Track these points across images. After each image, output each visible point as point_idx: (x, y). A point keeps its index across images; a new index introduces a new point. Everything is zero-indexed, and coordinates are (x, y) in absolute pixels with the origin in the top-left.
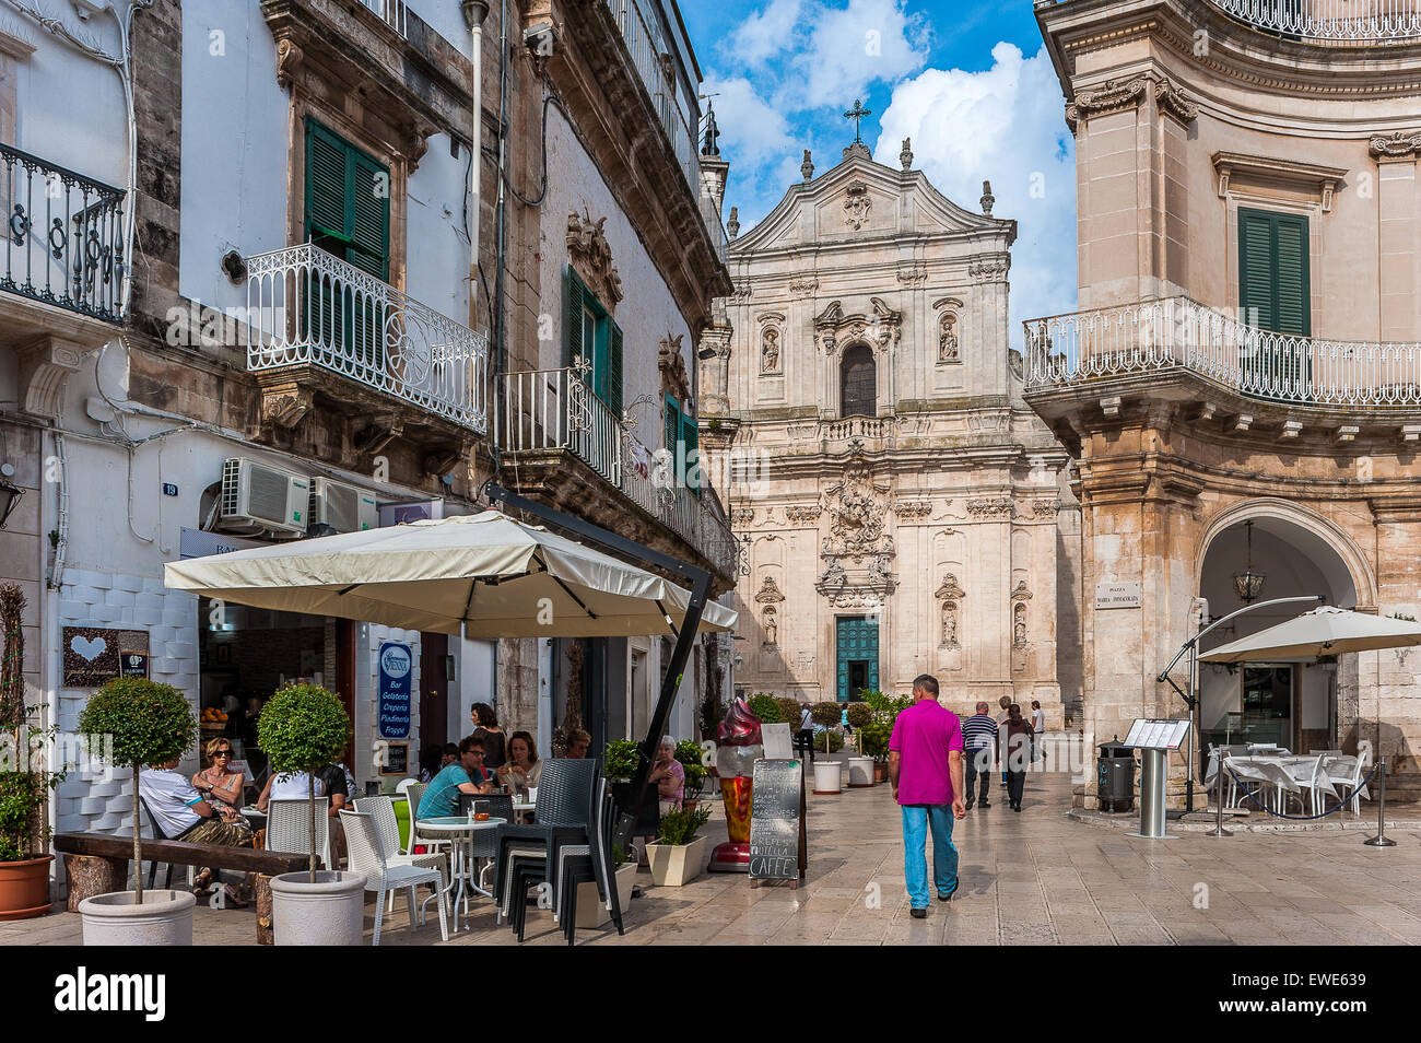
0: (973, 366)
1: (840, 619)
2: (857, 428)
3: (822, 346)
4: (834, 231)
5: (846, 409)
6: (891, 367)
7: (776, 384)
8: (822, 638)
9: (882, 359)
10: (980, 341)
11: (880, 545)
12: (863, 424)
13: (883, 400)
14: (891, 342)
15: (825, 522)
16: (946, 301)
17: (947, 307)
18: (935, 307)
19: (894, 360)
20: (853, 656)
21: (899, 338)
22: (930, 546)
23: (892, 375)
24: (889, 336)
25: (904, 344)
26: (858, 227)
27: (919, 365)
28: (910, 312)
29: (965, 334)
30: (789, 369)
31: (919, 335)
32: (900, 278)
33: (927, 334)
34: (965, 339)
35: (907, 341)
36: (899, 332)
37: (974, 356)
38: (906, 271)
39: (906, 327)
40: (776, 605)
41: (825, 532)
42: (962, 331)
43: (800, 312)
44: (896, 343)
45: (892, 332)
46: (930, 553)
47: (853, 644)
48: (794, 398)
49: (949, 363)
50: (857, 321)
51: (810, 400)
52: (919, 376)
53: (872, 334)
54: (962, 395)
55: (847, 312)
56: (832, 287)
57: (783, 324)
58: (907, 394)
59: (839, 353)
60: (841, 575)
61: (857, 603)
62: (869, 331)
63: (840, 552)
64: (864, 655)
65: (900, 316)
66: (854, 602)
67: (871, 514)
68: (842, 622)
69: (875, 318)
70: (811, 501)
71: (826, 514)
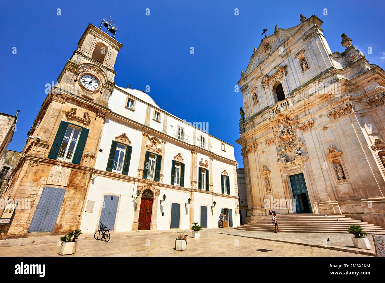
0: (315, 66)
3: (266, 89)
4: (264, 60)
6: (286, 83)
7: (258, 106)
9: (283, 82)
10: (314, 57)
12: (281, 104)
13: (287, 93)
14: (284, 76)
15: (277, 142)
16: (298, 54)
17: (300, 55)
18: (296, 58)
19: (287, 80)
20: (299, 192)
21: (287, 73)
22: (318, 137)
23: (287, 85)
25: (289, 74)
26: (269, 54)
27: (296, 77)
28: (288, 64)
29: (309, 59)
30: (260, 100)
31: (293, 69)
32: (282, 57)
33: (296, 67)
34: (309, 60)
35: (290, 72)
36: (286, 71)
37: (314, 63)
38: (283, 55)
39: (288, 69)
40: (268, 176)
41: (278, 144)
42: (307, 58)
43: (260, 84)
44: (286, 75)
45: (284, 73)
46: (319, 140)
47: (298, 186)
48: (262, 107)
49: (306, 70)
50: (273, 77)
51: (266, 105)
52: (297, 80)
54: (314, 77)
56: (266, 73)
57: (257, 90)
58: (294, 87)
59: (271, 88)
60: (284, 159)
61: (295, 168)
62: (278, 77)
63: (283, 150)
64: (303, 191)
65: (285, 67)
66: (293, 168)
67: (291, 133)
68: (292, 178)
69: (277, 72)
70: (271, 136)
71: (276, 138)
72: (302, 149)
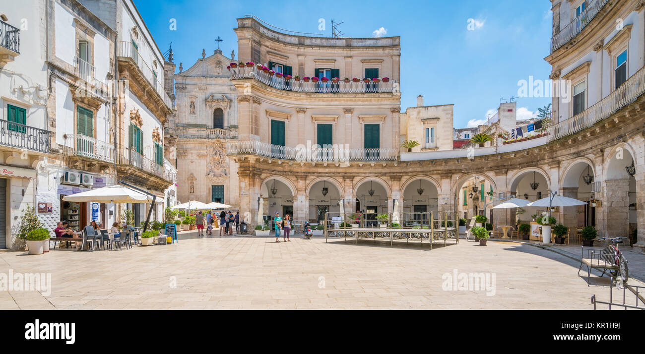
1: (213, 186)
2: (218, 132)
3: (208, 107)
4: (211, 74)
5: (215, 126)
7: (194, 117)
8: (208, 191)
9: (225, 113)
11: (224, 165)
12: (220, 131)
13: (226, 124)
14: (228, 107)
15: (208, 158)
19: (229, 114)
20: (216, 197)
23: (228, 118)
24: (227, 106)
26: (219, 73)
27: (236, 116)
28: (233, 100)
30: (198, 113)
31: (236, 107)
32: (230, 89)
35: (233, 108)
36: (230, 106)
38: (233, 87)
39: (232, 104)
40: (194, 181)
41: (209, 161)
43: (201, 96)
44: (229, 109)
47: (217, 193)
48: (199, 121)
50: (218, 101)
51: (204, 123)
52: (236, 118)
53: (222, 105)
55: (215, 98)
56: (212, 89)
57: (197, 99)
58: (233, 123)
59: (213, 110)
60: (213, 174)
61: (218, 182)
62: (222, 104)
63: (213, 167)
64: (220, 196)
65: (231, 101)
66: (217, 181)
67: (222, 157)
68: (214, 187)
69: (223, 100)
70: (204, 152)
71: (209, 156)
72: (227, 171)
